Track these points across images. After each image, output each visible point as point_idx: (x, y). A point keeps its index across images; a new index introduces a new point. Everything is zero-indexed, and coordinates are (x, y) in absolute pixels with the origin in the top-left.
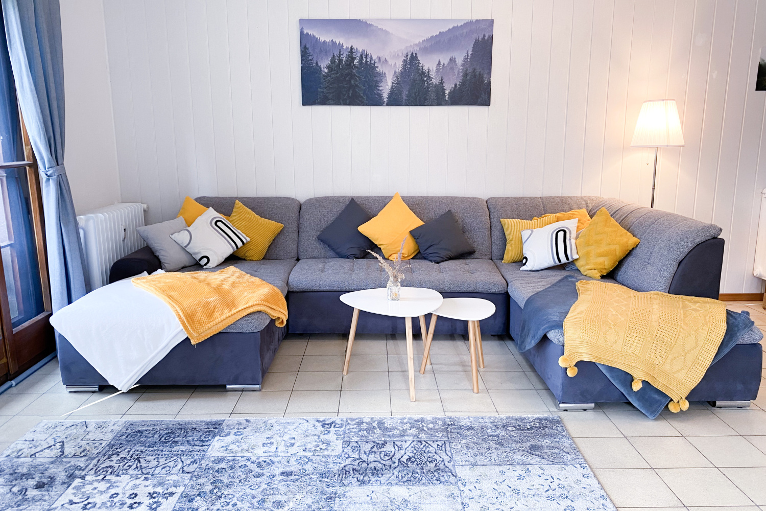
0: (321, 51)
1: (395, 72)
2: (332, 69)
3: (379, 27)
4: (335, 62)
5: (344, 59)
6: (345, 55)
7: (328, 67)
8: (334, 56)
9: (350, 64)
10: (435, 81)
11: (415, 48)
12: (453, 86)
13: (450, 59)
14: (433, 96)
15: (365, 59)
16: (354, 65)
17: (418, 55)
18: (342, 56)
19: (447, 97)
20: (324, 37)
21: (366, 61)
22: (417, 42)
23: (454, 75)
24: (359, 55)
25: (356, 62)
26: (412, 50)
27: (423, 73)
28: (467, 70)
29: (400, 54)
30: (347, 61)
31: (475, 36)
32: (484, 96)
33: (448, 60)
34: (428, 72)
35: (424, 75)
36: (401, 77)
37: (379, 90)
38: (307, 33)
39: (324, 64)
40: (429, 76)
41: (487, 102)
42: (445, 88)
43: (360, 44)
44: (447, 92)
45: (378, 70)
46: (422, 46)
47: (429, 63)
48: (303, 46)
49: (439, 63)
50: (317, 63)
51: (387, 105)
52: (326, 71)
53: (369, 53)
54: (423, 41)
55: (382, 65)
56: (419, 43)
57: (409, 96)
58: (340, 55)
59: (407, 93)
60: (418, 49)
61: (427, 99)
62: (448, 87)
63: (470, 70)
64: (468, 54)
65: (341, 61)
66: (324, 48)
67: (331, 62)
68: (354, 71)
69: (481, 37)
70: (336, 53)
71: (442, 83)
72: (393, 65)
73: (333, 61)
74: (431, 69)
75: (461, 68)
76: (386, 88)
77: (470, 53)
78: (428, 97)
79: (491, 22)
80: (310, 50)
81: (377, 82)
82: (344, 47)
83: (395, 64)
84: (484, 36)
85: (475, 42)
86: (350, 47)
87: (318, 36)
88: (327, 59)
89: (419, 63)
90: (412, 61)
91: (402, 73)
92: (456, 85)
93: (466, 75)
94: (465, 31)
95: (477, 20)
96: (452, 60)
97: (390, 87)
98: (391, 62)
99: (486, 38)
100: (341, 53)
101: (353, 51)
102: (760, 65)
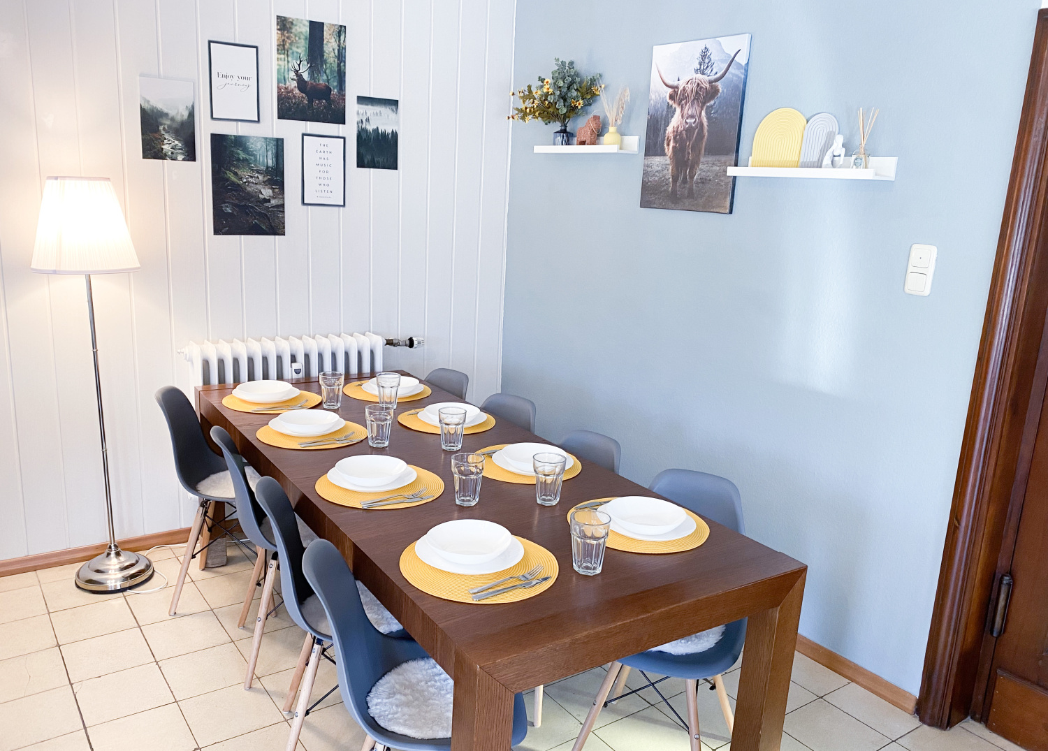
102: (143, 111)
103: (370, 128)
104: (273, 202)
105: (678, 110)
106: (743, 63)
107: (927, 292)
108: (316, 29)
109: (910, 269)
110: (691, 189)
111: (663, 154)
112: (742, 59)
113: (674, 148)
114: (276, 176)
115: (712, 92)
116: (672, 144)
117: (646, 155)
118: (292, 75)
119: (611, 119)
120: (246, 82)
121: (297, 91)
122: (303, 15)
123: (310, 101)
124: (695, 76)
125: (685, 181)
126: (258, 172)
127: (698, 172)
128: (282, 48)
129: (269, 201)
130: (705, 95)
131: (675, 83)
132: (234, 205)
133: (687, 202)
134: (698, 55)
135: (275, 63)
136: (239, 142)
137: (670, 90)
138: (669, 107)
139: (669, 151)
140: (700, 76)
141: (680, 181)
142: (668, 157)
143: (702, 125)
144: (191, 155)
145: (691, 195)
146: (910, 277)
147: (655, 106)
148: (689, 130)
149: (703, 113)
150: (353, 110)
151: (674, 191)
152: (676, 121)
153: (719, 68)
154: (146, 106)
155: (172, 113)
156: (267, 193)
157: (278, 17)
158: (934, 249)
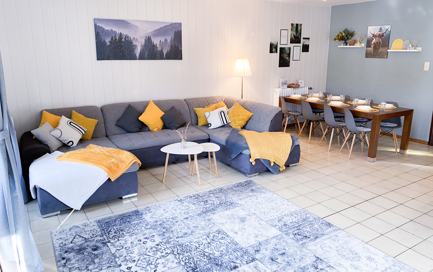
0: (106, 34)
1: (141, 45)
2: (112, 43)
3: (133, 24)
4: (113, 39)
5: (117, 38)
6: (117, 36)
7: (110, 42)
8: (112, 37)
9: (120, 40)
10: (159, 49)
11: (150, 34)
12: (167, 51)
13: (165, 40)
14: (159, 56)
15: (127, 39)
16: (122, 41)
17: (151, 37)
18: (116, 37)
19: (165, 56)
20: (107, 28)
21: (128, 40)
22: (150, 32)
23: (167, 46)
24: (124, 37)
25: (123, 40)
26: (148, 35)
27: (154, 45)
28: (172, 45)
29: (143, 37)
30: (119, 39)
31: (174, 30)
32: (180, 56)
33: (164, 40)
34: (156, 45)
35: (154, 46)
36: (144, 47)
37: (134, 53)
38: (99, 26)
39: (108, 40)
40: (156, 47)
41: (181, 58)
42: (163, 52)
43: (125, 32)
44: (164, 54)
45: (134, 44)
46: (153, 33)
47: (156, 41)
48: (97, 31)
49: (160, 41)
50: (104, 40)
51: (139, 59)
52: (109, 44)
53: (129, 36)
54: (153, 31)
55: (135, 42)
56: (151, 32)
57: (148, 55)
58: (115, 36)
59: (147, 54)
60: (151, 35)
61: (156, 57)
62: (165, 52)
63: (173, 45)
64: (172, 37)
65: (116, 39)
66: (108, 33)
67: (111, 39)
68: (122, 44)
69: (177, 30)
70: (114, 35)
71: (162, 50)
72: (140, 41)
73: (112, 39)
74: (157, 44)
75: (170, 43)
76: (138, 52)
77: (173, 37)
78: (156, 56)
79: (180, 24)
80: (100, 34)
81: (134, 49)
82: (117, 33)
83: (141, 41)
84: (178, 30)
85: (175, 33)
86: (120, 33)
87: (104, 27)
88: (109, 38)
89: (152, 41)
90: (148, 40)
91: (144, 45)
92: (168, 51)
93: (172, 47)
94: (170, 27)
95: (175, 23)
96: (166, 40)
97: (139, 52)
98: (139, 40)
99: (179, 31)
100: (116, 36)
101: (122, 35)
102: (270, 44)
103: (305, 44)
104: (288, 60)
105: (375, 39)
106: (390, 30)
107: (428, 70)
108: (297, 25)
109: (425, 66)
110: (378, 54)
111: (371, 47)
112: (389, 30)
113: (373, 46)
114: (289, 55)
115: (383, 35)
116: (373, 45)
117: (367, 47)
118: (293, 35)
119: (358, 40)
120: (286, 37)
121: (293, 38)
122: (295, 23)
123: (295, 40)
124: (378, 32)
125: (376, 52)
126: (286, 54)
127: (379, 51)
128: (292, 30)
129: (287, 60)
130: (381, 36)
131: (374, 34)
132: (282, 61)
133: (377, 57)
134: (379, 28)
135: (290, 33)
136: (284, 48)
137: (372, 35)
138: (372, 38)
139: (372, 46)
140: (380, 32)
141: (375, 52)
142: (372, 48)
143: (380, 41)
144: (277, 52)
145: (378, 55)
146: (424, 68)
147: (369, 37)
148: (377, 43)
149: (381, 39)
150: (302, 40)
151: (374, 54)
152: (374, 41)
153: (384, 31)
154: (271, 43)
155: (275, 44)
156: (287, 58)
157: (291, 24)
158: (429, 63)
